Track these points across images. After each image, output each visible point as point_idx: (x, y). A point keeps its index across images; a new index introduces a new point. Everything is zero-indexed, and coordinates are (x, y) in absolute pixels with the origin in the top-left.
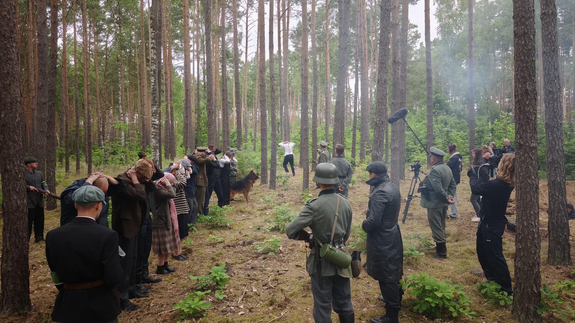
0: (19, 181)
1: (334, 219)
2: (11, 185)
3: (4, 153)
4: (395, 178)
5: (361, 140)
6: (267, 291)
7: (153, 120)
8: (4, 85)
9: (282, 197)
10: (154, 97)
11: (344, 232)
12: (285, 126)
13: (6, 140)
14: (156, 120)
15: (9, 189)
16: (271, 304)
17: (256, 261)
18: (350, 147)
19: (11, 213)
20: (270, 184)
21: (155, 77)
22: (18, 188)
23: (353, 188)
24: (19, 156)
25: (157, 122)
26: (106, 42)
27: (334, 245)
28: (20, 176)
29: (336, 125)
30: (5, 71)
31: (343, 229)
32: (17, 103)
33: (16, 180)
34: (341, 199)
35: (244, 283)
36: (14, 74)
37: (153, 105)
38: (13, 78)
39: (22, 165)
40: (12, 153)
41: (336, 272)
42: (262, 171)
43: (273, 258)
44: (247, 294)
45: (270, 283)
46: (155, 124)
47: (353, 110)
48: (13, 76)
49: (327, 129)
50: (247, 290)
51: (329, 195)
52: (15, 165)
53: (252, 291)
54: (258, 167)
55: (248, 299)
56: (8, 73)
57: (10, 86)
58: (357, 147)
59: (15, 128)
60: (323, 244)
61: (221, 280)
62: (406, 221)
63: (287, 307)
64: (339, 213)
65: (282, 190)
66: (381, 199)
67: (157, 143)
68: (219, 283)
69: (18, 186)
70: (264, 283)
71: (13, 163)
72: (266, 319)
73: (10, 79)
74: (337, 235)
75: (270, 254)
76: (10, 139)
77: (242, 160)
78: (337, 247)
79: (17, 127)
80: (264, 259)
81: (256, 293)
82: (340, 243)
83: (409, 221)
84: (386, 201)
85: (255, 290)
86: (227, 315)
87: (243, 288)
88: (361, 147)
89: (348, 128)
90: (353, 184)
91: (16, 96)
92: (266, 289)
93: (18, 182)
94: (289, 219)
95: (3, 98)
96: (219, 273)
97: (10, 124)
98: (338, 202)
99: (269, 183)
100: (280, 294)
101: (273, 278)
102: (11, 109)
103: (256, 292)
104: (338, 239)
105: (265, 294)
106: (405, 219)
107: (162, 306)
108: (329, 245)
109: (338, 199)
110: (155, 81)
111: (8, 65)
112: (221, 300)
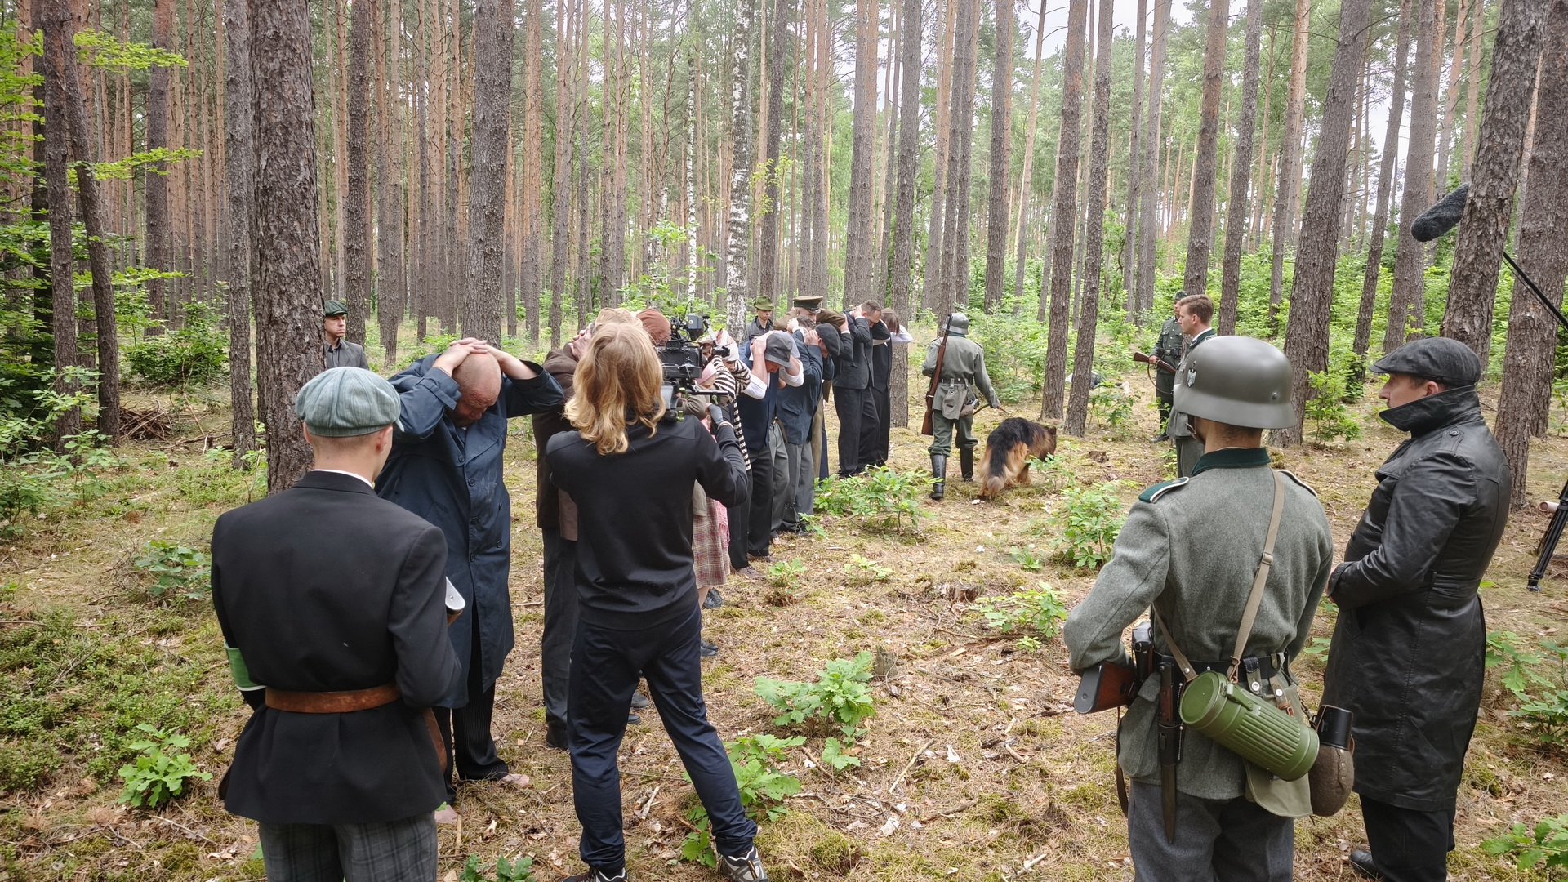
0: (304, 352)
1: (1255, 574)
2: (283, 362)
3: (267, 270)
4: (1512, 429)
5: (1394, 299)
6: (993, 767)
7: (734, 209)
8: (265, 74)
9: (1102, 461)
10: (739, 143)
11: (1290, 628)
12: (1139, 248)
13: (272, 235)
14: (741, 211)
15: (280, 374)
16: (999, 815)
17: (978, 658)
18: (1353, 319)
19: (284, 440)
20: (1069, 420)
21: (743, 84)
22: (301, 373)
23: (1348, 449)
24: (307, 282)
25: (744, 217)
26: (673, 17)
27: (1244, 681)
28: (307, 339)
29: (1307, 239)
30: (270, 33)
31: (1286, 618)
32: (300, 128)
33: (297, 349)
34: (1293, 494)
35: (923, 726)
36: (291, 40)
37: (736, 167)
38: (289, 54)
39: (314, 307)
40: (286, 273)
41: (1243, 786)
42: (1047, 377)
43: (1034, 655)
44: (928, 766)
45: (1009, 739)
46: (738, 224)
47: (1372, 209)
48: (290, 47)
49: (1276, 260)
50: (929, 753)
51: (1240, 471)
52: (295, 308)
53: (944, 757)
54: (1037, 365)
55: (927, 783)
56: (276, 35)
57: (282, 76)
58: (1378, 319)
59: (295, 199)
60: (1199, 668)
61: (849, 706)
62: (1542, 584)
63: (1051, 841)
64: (1277, 550)
65: (1106, 440)
66: (1444, 490)
67: (740, 278)
68: (842, 715)
69: (303, 368)
70: (989, 735)
71: (290, 302)
72: (973, 870)
73: (281, 56)
74: (1258, 641)
75: (1025, 641)
76: (281, 232)
77: (994, 341)
78: (1256, 687)
79: (299, 197)
80: (1005, 653)
81: (955, 769)
82: (1268, 671)
83: (1555, 583)
84: (1465, 499)
85: (953, 758)
86: (850, 827)
87: (919, 741)
88: (1391, 321)
89: (1350, 261)
90: (1348, 439)
91: (299, 107)
92: (992, 759)
93: (303, 356)
94: (1107, 532)
95: (264, 110)
96: (846, 684)
97: (281, 189)
98: (1279, 507)
99: (1065, 415)
100: (1035, 786)
101: (1019, 726)
102: (286, 142)
103: (954, 765)
104: (1263, 655)
105: (985, 780)
106: (1539, 577)
107: (666, 759)
108: (1222, 680)
109: (1280, 495)
110: (743, 94)
111: (277, 14)
112: (838, 773)
